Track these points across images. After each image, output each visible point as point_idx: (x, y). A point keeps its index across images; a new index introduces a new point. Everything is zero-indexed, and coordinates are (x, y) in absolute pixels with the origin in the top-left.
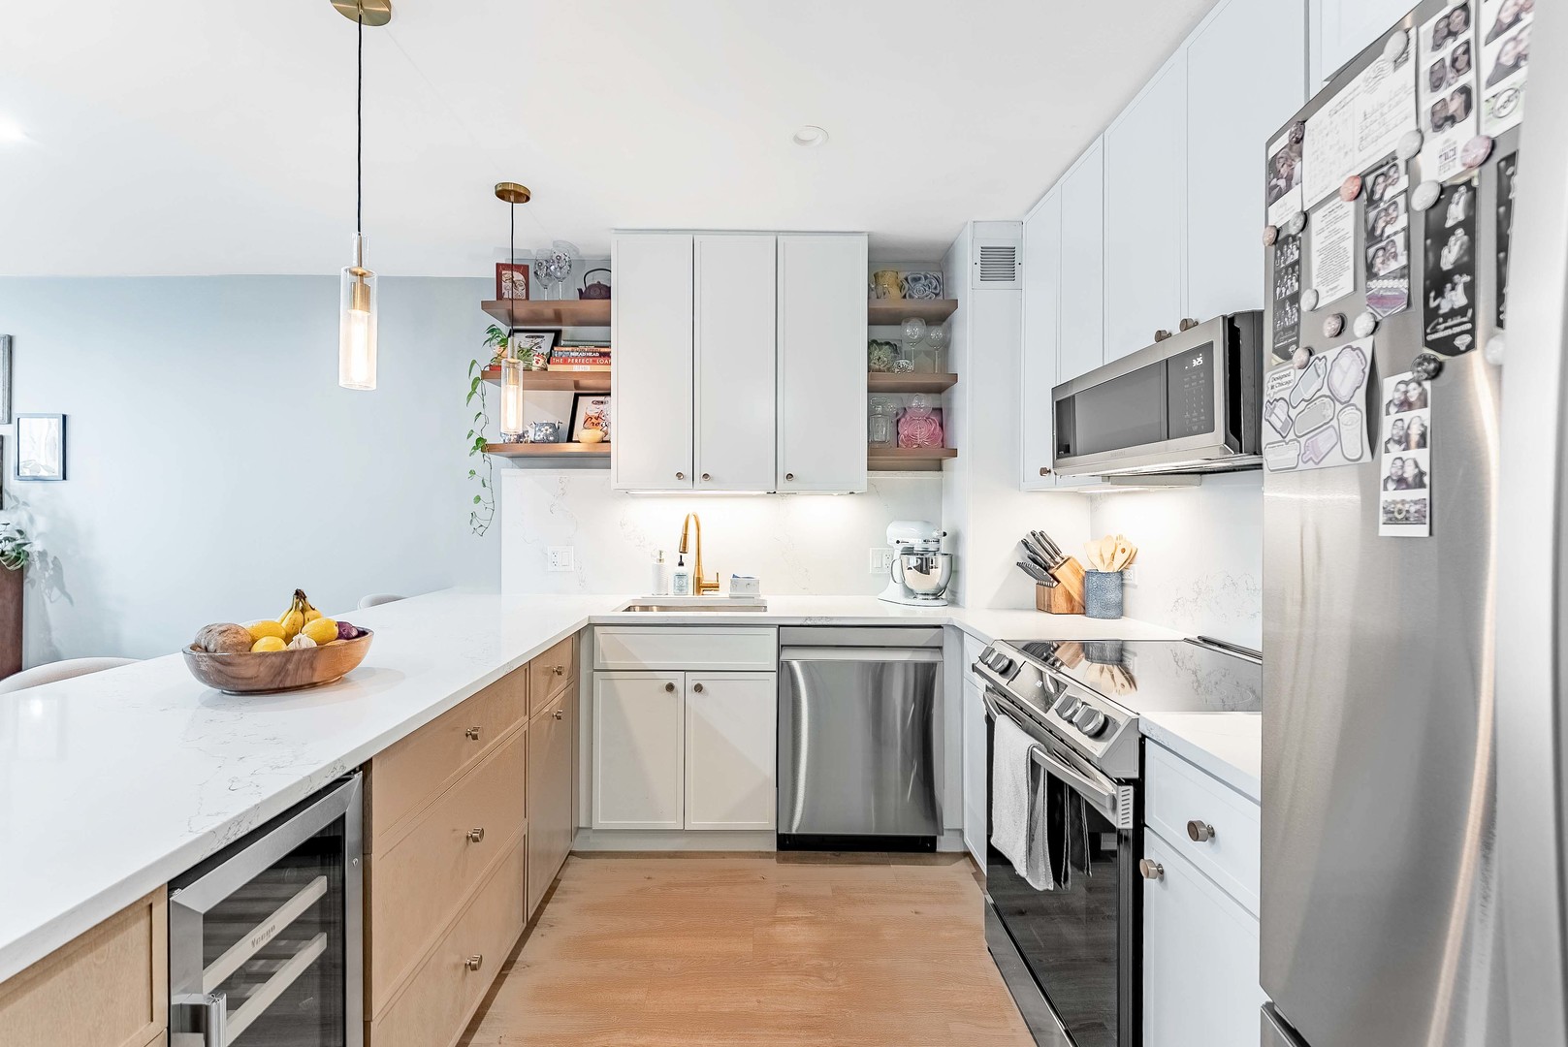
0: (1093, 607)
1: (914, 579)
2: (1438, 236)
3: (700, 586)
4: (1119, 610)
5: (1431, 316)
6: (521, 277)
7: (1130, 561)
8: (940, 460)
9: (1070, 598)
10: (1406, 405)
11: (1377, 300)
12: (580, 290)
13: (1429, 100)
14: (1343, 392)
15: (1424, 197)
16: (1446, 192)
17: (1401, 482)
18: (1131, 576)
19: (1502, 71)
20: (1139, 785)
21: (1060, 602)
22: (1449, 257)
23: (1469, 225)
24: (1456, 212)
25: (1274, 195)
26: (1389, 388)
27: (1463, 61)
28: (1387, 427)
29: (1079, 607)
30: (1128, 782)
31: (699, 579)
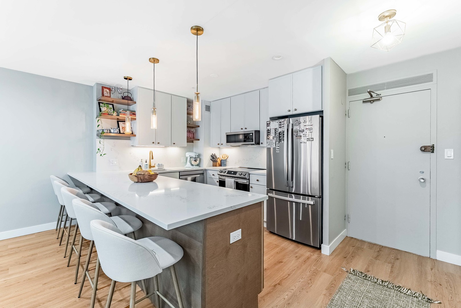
0: (222, 165)
1: (193, 162)
2: (280, 134)
3: (150, 167)
4: (225, 165)
5: (279, 139)
6: (109, 91)
7: (228, 158)
8: (193, 141)
9: (219, 164)
10: (278, 144)
11: (276, 137)
12: (122, 96)
13: (279, 126)
14: (274, 143)
15: (279, 132)
16: (280, 132)
17: (278, 149)
18: (228, 160)
19: (283, 127)
20: (249, 179)
21: (218, 165)
22: (280, 136)
23: (281, 134)
24: (281, 133)
25: (267, 126)
26: (277, 143)
27: (281, 125)
28: (277, 145)
29: (221, 166)
30: (248, 179)
31: (150, 165)
